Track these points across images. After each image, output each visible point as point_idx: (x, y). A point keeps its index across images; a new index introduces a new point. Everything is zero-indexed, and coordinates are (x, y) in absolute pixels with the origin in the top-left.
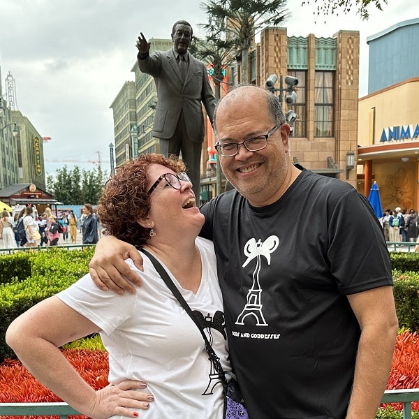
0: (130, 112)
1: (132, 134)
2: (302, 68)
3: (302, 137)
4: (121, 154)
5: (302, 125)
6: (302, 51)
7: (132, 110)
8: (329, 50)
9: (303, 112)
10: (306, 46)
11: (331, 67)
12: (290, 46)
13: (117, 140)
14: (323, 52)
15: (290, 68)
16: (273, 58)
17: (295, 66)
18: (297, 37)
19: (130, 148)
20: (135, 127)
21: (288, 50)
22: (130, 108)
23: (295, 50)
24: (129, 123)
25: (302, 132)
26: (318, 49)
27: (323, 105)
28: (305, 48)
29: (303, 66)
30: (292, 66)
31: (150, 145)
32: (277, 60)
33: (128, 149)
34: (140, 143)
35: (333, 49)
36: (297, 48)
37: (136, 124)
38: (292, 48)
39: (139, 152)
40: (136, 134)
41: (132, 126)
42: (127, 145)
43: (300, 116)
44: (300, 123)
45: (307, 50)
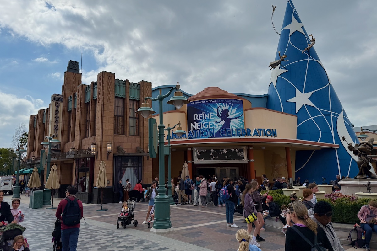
3: (122, 134)
5: (122, 128)
6: (122, 87)
8: (136, 89)
9: (122, 120)
10: (125, 86)
11: (137, 98)
14: (133, 90)
16: (107, 88)
17: (119, 95)
18: (120, 80)
21: (115, 86)
23: (118, 87)
25: (122, 131)
26: (131, 88)
27: (133, 118)
29: (123, 96)
30: (117, 95)
32: (109, 90)
35: (138, 90)
36: (120, 86)
38: (117, 85)
43: (121, 122)
44: (120, 127)
45: (125, 88)
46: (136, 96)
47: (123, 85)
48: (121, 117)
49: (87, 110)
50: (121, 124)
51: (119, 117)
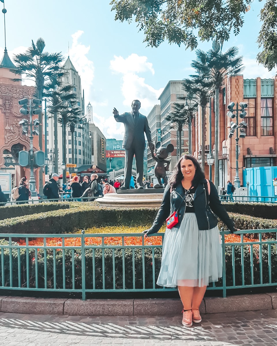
0: (157, 123)
1: (157, 135)
2: (252, 97)
3: (253, 136)
5: (253, 129)
8: (270, 86)
9: (254, 121)
10: (255, 84)
11: (271, 95)
12: (245, 85)
14: (265, 87)
15: (245, 97)
16: (234, 92)
17: (248, 95)
18: (250, 79)
20: (159, 131)
21: (244, 87)
22: (157, 120)
23: (248, 87)
25: (253, 133)
26: (263, 86)
27: (267, 117)
28: (254, 86)
29: (253, 95)
30: (246, 96)
32: (237, 93)
35: (272, 85)
36: (250, 86)
38: (246, 86)
41: (157, 130)
42: (154, 141)
43: (252, 124)
46: (269, 93)
48: (252, 119)
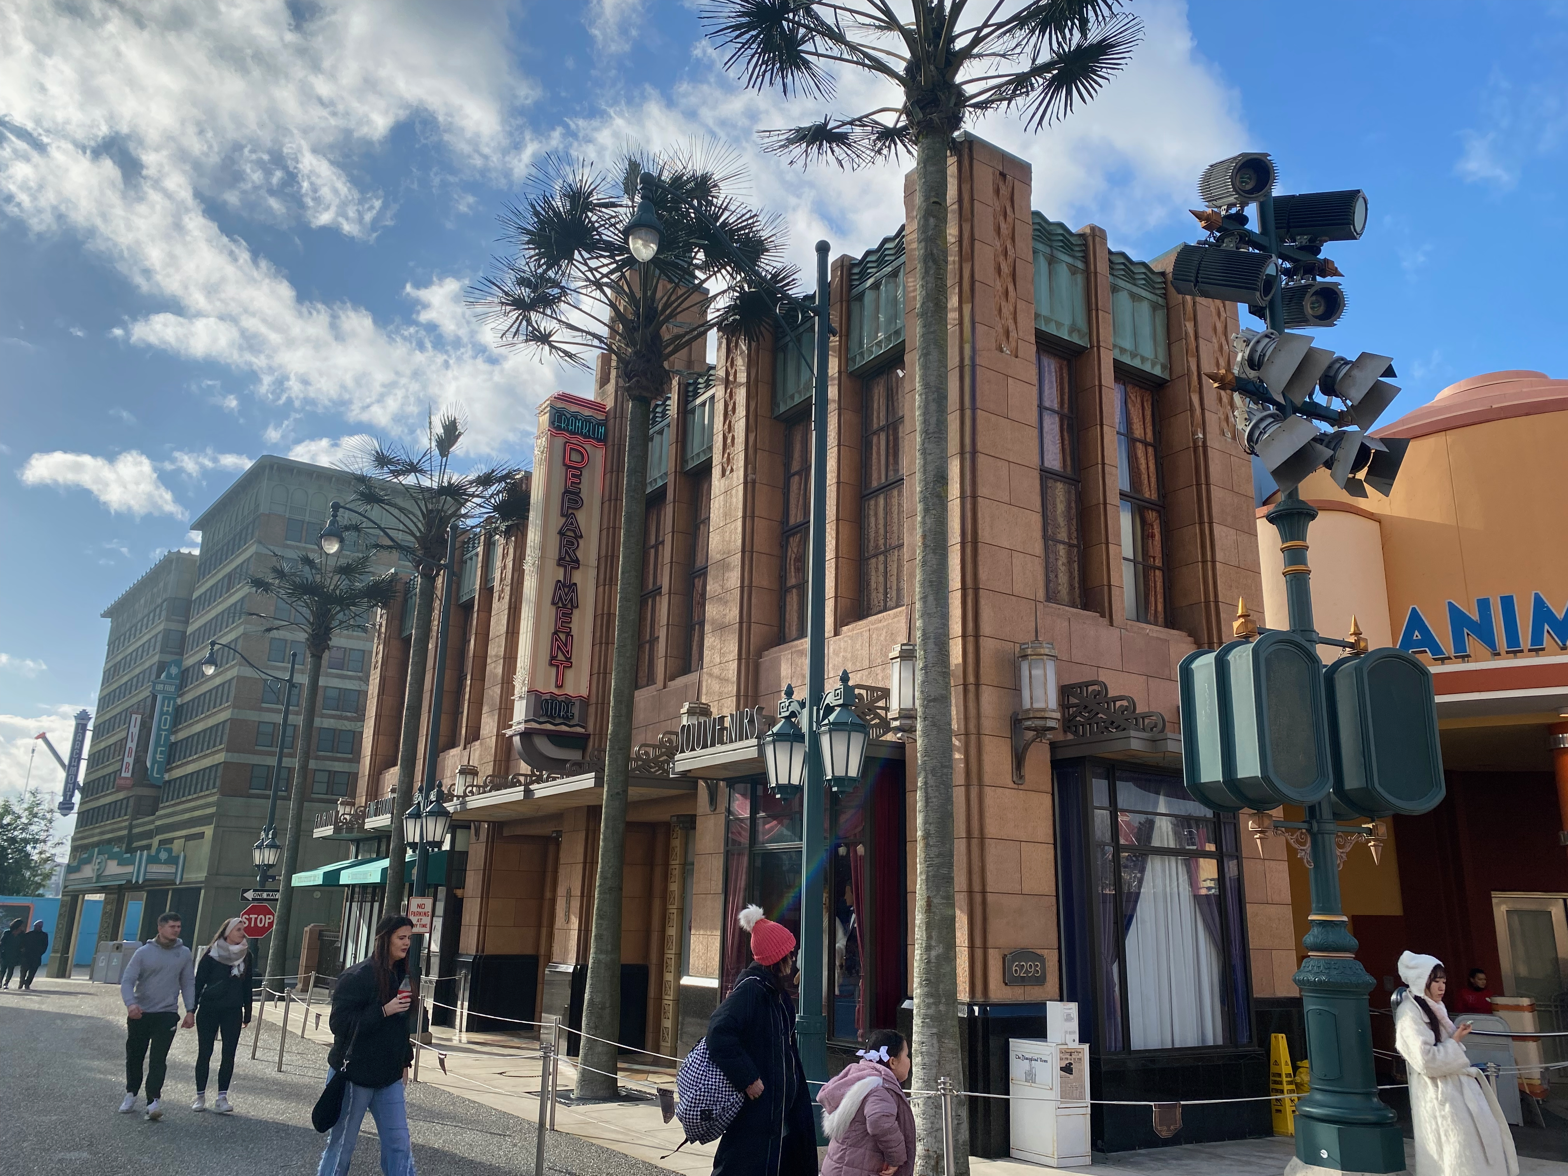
0: (167, 632)
1: (160, 687)
3: (1075, 607)
4: (111, 741)
5: (1071, 561)
7: (173, 626)
9: (1070, 507)
10: (1080, 264)
11: (1154, 363)
13: (104, 702)
19: (145, 728)
20: (174, 670)
22: (168, 619)
24: (156, 658)
25: (1071, 587)
26: (1115, 289)
28: (1074, 270)
29: (1070, 331)
31: (211, 722)
33: (135, 730)
34: (179, 715)
35: (1155, 307)
36: (1052, 260)
37: (178, 664)
39: (173, 739)
40: (173, 689)
41: (162, 667)
42: (137, 719)
43: (1061, 521)
44: (1062, 550)
45: (1080, 278)
46: (1147, 349)
47: (1069, 260)
48: (1060, 485)
49: (787, 465)
50: (1063, 535)
51: (1050, 483)
